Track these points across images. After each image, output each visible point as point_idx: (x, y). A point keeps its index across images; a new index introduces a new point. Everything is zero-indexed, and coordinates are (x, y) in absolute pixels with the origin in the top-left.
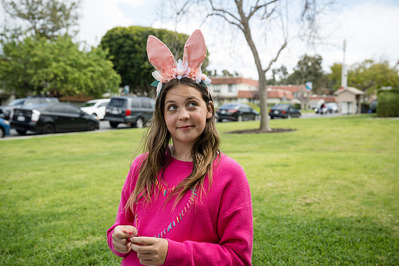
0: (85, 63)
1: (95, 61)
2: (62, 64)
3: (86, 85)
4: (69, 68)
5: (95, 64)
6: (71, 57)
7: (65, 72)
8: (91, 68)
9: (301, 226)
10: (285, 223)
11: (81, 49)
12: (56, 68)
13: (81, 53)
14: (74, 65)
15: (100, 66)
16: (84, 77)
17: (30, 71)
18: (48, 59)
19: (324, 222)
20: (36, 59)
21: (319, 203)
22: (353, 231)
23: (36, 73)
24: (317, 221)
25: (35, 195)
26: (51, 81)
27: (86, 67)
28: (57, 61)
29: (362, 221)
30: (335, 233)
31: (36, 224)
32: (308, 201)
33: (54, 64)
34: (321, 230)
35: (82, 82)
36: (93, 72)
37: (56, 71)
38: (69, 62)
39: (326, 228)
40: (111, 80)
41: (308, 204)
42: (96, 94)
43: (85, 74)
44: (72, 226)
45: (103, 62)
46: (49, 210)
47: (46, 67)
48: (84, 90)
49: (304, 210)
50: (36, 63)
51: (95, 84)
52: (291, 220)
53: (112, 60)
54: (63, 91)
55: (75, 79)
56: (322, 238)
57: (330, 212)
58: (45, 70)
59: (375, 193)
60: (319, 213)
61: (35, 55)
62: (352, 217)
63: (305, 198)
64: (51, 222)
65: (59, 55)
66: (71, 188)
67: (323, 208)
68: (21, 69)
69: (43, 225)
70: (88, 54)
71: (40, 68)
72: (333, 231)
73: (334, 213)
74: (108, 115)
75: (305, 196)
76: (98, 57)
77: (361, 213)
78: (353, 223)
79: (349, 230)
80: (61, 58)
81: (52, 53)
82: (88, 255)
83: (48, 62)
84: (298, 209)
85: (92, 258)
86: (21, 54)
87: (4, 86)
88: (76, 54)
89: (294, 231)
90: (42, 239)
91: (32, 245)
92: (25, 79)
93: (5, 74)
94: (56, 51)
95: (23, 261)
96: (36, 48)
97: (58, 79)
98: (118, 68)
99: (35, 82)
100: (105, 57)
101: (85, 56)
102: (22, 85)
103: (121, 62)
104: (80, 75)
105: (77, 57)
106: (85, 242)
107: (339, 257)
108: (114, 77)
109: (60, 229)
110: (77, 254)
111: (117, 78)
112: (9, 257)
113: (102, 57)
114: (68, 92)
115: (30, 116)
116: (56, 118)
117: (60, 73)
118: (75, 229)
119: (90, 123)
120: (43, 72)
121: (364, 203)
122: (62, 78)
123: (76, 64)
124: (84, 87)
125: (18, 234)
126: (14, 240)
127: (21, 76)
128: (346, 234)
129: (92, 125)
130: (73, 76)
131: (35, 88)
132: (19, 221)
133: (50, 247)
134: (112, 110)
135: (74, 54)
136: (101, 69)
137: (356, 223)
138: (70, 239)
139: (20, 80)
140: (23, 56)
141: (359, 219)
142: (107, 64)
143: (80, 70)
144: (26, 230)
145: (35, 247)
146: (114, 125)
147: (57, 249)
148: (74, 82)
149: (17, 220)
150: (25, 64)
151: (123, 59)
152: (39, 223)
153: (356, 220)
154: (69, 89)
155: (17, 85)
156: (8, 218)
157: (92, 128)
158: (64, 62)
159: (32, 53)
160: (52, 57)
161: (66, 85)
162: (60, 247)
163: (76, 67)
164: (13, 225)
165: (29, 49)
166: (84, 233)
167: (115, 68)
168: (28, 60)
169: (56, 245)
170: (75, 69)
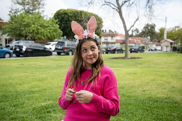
0: (47, 25)
1: (51, 24)
2: (36, 25)
3: (47, 35)
4: (39, 27)
5: (51, 26)
6: (40, 23)
7: (38, 29)
8: (49, 28)
9: (140, 100)
10: (133, 98)
11: (45, 19)
12: (34, 27)
13: (45, 21)
14: (42, 26)
15: (53, 27)
16: (46, 32)
17: (22, 29)
18: (30, 23)
19: (151, 98)
20: (25, 23)
21: (149, 90)
22: (163, 103)
23: (25, 29)
24: (147, 98)
25: (24, 83)
26: (31, 33)
27: (47, 27)
28: (34, 24)
29: (168, 99)
30: (155, 103)
31: (24, 95)
32: (144, 89)
33: (33, 26)
34: (149, 102)
35: (45, 34)
36: (50, 29)
37: (33, 29)
38: (39, 25)
39: (151, 101)
40: (58, 33)
41: (144, 91)
42: (51, 39)
43: (46, 30)
44: (40, 96)
45: (55, 25)
46: (30, 89)
47: (29, 27)
48: (45, 38)
49: (142, 93)
50: (25, 25)
51: (51, 35)
52: (136, 97)
53: (59, 24)
54: (36, 38)
55: (42, 32)
56: (149, 105)
57: (154, 95)
58: (29, 28)
59: (175, 87)
60: (149, 95)
61: (25, 21)
62: (163, 97)
63: (143, 88)
64: (31, 94)
65: (35, 21)
66: (39, 81)
67: (151, 93)
68: (18, 27)
69: (28, 95)
70: (48, 21)
71: (27, 27)
72: (154, 102)
73: (155, 95)
74: (56, 49)
75: (143, 87)
76: (52, 23)
77: (168, 95)
78: (163, 99)
79: (161, 102)
80: (36, 23)
81: (32, 21)
82: (47, 109)
83: (30, 25)
84: (139, 93)
85: (48, 110)
86: (18, 21)
87: (11, 35)
88: (43, 21)
89: (137, 102)
90: (27, 101)
91: (23, 104)
92: (20, 32)
93: (11, 30)
94: (34, 20)
95: (19, 110)
96: (25, 18)
97: (34, 32)
98: (61, 28)
99: (24, 33)
100: (56, 23)
101: (47, 22)
102: (18, 34)
103: (63, 25)
104: (44, 31)
105: (43, 22)
106: (45, 103)
107: (156, 113)
108: (59, 32)
109: (35, 97)
110: (42, 108)
111: (61, 33)
112: (13, 108)
113: (54, 23)
114: (38, 38)
115: (22, 48)
116: (33, 50)
117: (35, 30)
118: (41, 98)
119: (48, 53)
120: (28, 29)
121: (169, 91)
122: (36, 32)
123: (43, 25)
124: (46, 36)
125: (17, 99)
126: (15, 101)
127: (18, 31)
128: (160, 104)
129: (49, 53)
130: (41, 31)
131: (24, 36)
132: (17, 93)
133: (30, 105)
134: (58, 47)
135: (41, 21)
136: (53, 28)
137: (165, 99)
138: (39, 102)
139: (18, 32)
140: (19, 22)
141: (167, 98)
142: (56, 26)
143: (44, 29)
144: (20, 97)
145: (24, 104)
146: (59, 54)
147: (33, 106)
148: (42, 34)
149: (16, 93)
150: (20, 25)
151: (64, 24)
152: (26, 95)
153: (165, 98)
154: (39, 37)
155: (16, 34)
156: (12, 92)
157: (49, 54)
158: (37, 24)
159: (23, 20)
160: (32, 22)
161: (38, 35)
162: (35, 105)
163: (43, 27)
164: (15, 95)
165: (22, 18)
166: (45, 100)
167: (60, 28)
168: (21, 23)
169: (33, 104)
170: (42, 28)
